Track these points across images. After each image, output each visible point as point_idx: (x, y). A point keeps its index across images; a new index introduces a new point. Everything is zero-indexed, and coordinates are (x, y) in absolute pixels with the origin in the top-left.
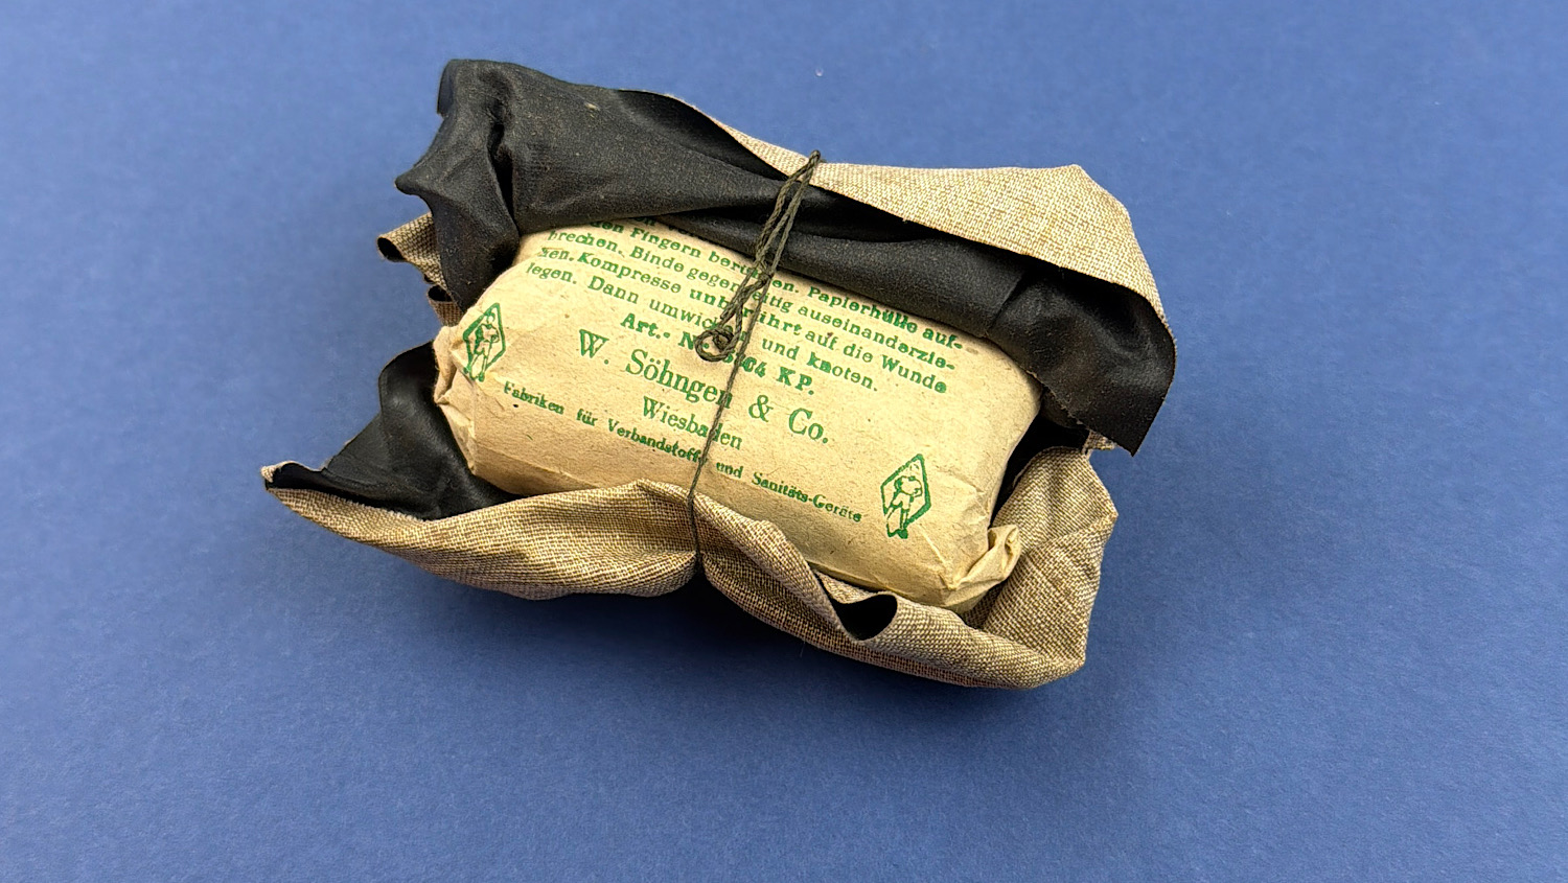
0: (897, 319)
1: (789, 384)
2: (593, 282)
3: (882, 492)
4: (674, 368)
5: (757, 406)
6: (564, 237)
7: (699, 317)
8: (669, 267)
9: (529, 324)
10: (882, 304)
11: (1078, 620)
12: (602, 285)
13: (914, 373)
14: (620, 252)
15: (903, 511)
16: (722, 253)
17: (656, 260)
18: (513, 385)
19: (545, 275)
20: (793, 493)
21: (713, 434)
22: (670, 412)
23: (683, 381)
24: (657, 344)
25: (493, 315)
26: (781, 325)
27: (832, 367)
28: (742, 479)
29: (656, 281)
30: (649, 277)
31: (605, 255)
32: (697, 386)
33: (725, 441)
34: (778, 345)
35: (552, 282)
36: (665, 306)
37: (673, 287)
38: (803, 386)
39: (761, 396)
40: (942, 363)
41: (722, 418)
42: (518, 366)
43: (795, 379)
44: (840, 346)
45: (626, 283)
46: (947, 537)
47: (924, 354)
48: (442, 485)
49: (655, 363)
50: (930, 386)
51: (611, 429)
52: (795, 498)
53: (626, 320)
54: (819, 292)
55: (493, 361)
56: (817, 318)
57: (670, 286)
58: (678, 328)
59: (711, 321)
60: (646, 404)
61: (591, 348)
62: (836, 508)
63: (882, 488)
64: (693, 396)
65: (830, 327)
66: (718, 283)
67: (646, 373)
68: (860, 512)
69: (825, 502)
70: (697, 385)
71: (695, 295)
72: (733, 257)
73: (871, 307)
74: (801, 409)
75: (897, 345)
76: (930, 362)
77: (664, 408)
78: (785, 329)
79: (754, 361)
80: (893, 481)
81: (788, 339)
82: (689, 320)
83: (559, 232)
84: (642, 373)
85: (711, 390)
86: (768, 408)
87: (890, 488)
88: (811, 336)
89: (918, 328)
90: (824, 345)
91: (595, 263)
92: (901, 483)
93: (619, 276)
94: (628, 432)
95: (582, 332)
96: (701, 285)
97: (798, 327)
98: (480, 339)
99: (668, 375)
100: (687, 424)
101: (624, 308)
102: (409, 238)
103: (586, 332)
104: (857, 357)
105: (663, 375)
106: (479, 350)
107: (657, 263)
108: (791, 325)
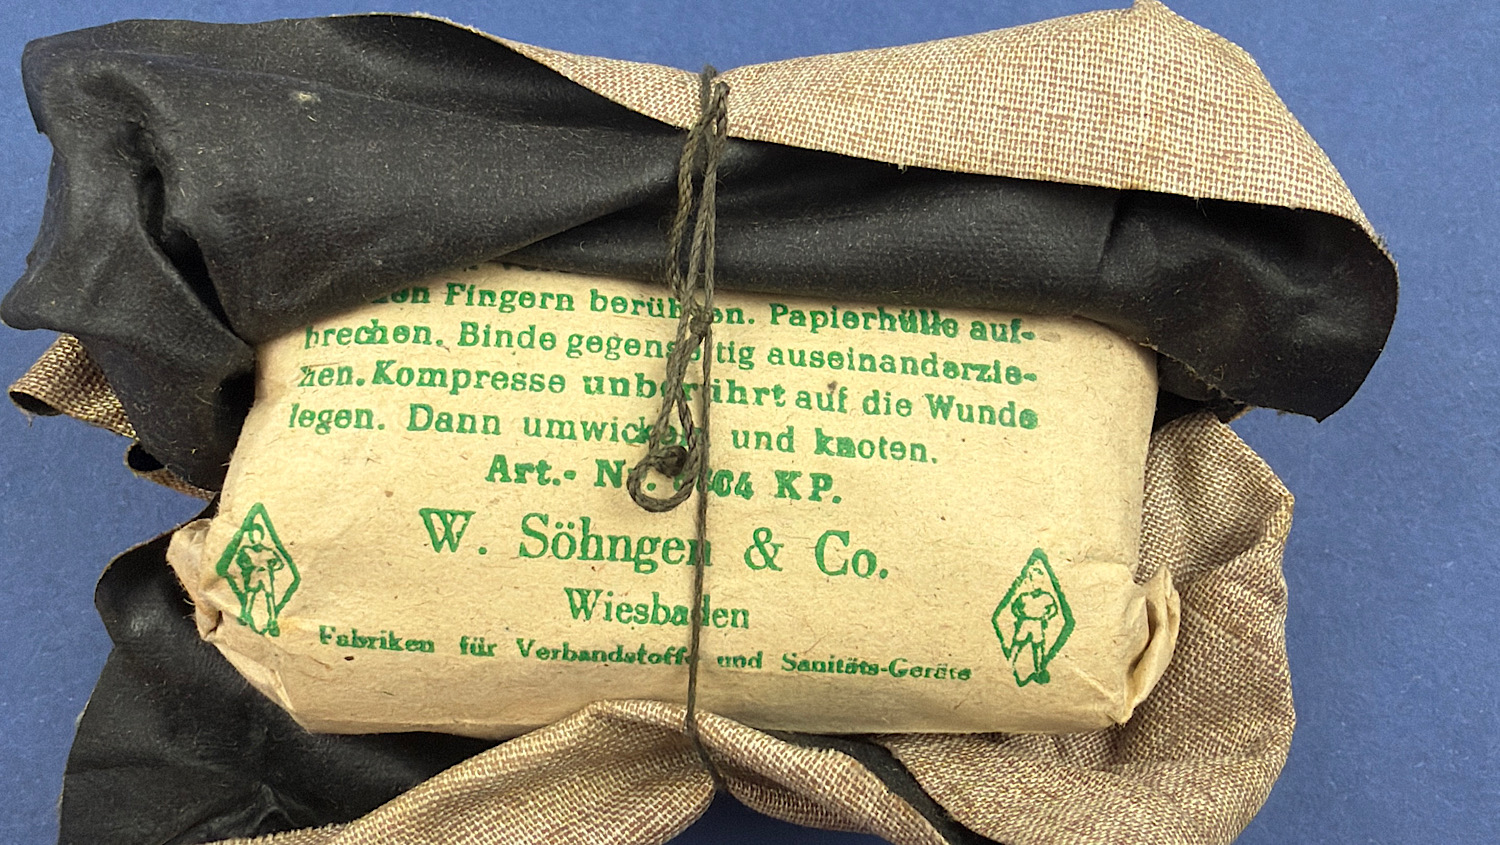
0: (924, 323)
1: (798, 497)
2: (413, 417)
3: (996, 628)
4: (602, 527)
5: (756, 550)
6: (332, 338)
7: (614, 426)
8: (531, 345)
9: (327, 526)
10: (892, 303)
11: (1277, 670)
12: (430, 419)
13: (982, 408)
14: (439, 343)
15: (1035, 646)
16: (610, 289)
17: (505, 338)
18: (333, 629)
19: (325, 425)
20: (853, 667)
21: (698, 616)
22: (616, 601)
23: (621, 544)
24: (558, 495)
25: (259, 528)
26: (751, 396)
27: (856, 444)
28: (765, 669)
29: (519, 381)
30: (506, 378)
31: (416, 356)
32: (647, 546)
33: (721, 621)
34: (758, 435)
35: (341, 438)
36: (551, 423)
37: (552, 382)
38: (821, 494)
39: (757, 532)
40: (1014, 375)
41: (705, 585)
42: (332, 596)
43: (804, 486)
44: (854, 402)
45: (470, 401)
46: (1109, 661)
47: (984, 368)
48: (257, 736)
49: (565, 529)
50: (1012, 423)
51: (525, 654)
52: (858, 673)
53: (493, 470)
54: (785, 311)
55: (286, 599)
56: (802, 363)
57: (546, 382)
58: (583, 455)
59: (634, 426)
60: (571, 599)
61: (448, 535)
62: (928, 670)
63: (994, 621)
64: (645, 562)
65: (826, 373)
66: (621, 351)
67: (555, 548)
68: (968, 665)
69: (908, 666)
70: (647, 542)
71: (593, 386)
72: (628, 292)
73: (877, 313)
74: (829, 533)
75: (940, 368)
76: (998, 380)
77: (604, 597)
78: (759, 401)
79: (728, 475)
80: (1009, 606)
81: (768, 417)
82: (598, 437)
83: (320, 329)
84: (550, 550)
85: (673, 544)
86: (776, 547)
87: (1007, 617)
88: (804, 399)
89: (960, 325)
90: (830, 407)
91: (405, 378)
92: (1023, 605)
93: (454, 392)
94: (556, 652)
95: (425, 513)
96: (594, 364)
97: (778, 391)
98: (248, 570)
99: (593, 541)
100: (650, 612)
101: (482, 448)
102: (62, 378)
103: (430, 511)
104: (888, 412)
105: (586, 543)
106: (253, 585)
107: (509, 345)
108: (766, 391)
